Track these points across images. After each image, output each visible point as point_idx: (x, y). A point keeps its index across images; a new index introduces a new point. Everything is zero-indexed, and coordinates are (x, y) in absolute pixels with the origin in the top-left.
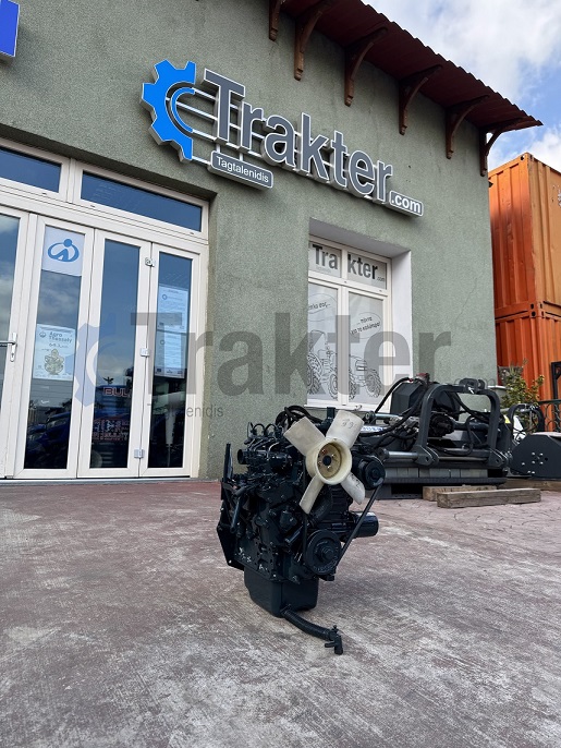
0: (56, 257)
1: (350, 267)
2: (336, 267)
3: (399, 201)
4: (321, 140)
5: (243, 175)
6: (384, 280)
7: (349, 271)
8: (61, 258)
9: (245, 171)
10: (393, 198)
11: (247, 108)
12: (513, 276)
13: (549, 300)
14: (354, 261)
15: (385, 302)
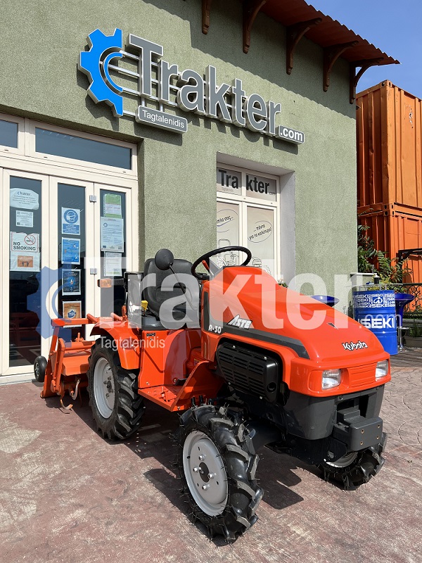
1: (248, 185)
2: (237, 187)
3: (286, 133)
4: (225, 87)
5: (164, 124)
6: (275, 193)
9: (165, 120)
10: (281, 131)
11: (165, 65)
12: (372, 182)
13: (399, 202)
14: (251, 181)
15: (275, 211)
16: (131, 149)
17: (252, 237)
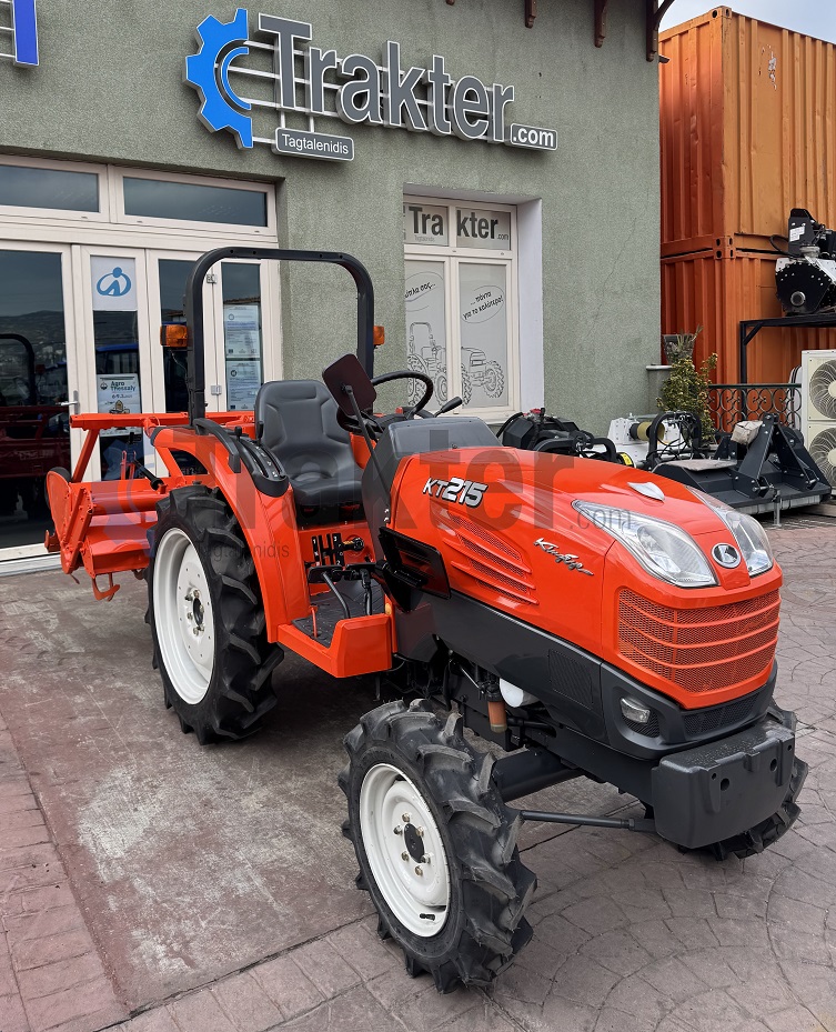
0: (106, 293)
1: (461, 227)
2: (441, 232)
3: (523, 135)
4: (415, 73)
5: (316, 152)
6: (509, 237)
7: (459, 234)
8: (112, 292)
9: (319, 146)
10: (515, 134)
11: (316, 53)
12: (696, 196)
13: (744, 230)
14: (466, 219)
15: (508, 268)
16: (265, 194)
17: (469, 314)
